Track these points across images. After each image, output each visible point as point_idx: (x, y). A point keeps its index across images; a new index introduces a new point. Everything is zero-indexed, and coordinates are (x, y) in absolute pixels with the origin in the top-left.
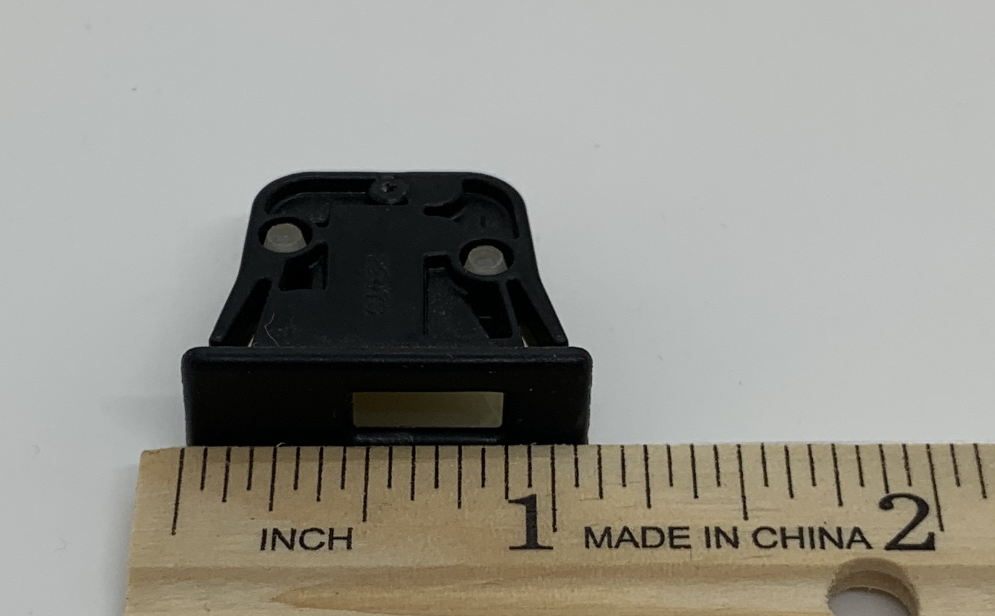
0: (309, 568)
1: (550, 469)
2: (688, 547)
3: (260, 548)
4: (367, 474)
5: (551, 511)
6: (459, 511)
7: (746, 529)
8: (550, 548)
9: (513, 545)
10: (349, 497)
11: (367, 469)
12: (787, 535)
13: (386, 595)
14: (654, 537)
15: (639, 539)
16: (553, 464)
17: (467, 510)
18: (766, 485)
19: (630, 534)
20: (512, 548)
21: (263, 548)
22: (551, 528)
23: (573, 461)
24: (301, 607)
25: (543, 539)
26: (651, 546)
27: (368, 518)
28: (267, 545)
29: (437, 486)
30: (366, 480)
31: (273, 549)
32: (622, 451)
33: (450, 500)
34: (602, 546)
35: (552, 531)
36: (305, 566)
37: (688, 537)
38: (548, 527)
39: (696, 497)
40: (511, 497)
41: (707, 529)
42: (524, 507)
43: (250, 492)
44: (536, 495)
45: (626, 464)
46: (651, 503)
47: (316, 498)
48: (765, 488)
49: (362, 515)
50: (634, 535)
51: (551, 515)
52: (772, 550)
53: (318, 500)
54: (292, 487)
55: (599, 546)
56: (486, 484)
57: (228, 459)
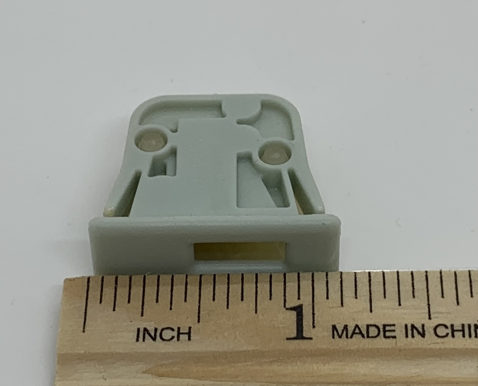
0: (165, 353)
1: (311, 288)
2: (394, 337)
3: (135, 340)
4: (200, 292)
5: (312, 315)
6: (256, 315)
7: (430, 325)
8: (311, 339)
9: (289, 337)
10: (189, 307)
11: (200, 289)
12: (455, 329)
13: (212, 369)
14: (374, 331)
15: (364, 332)
16: (313, 285)
17: (260, 315)
18: (443, 297)
19: (359, 329)
20: (288, 339)
21: (137, 340)
22: (312, 326)
23: (325, 282)
24: (161, 377)
25: (307, 333)
26: (372, 337)
27: (201, 320)
28: (139, 339)
29: (242, 300)
30: (200, 296)
31: (144, 341)
32: (355, 275)
33: (250, 309)
34: (342, 337)
35: (312, 328)
36: (163, 351)
37: (394, 331)
38: (310, 325)
39: (400, 305)
40: (287, 307)
41: (406, 326)
43: (130, 305)
44: (302, 305)
45: (357, 284)
46: (373, 309)
47: (169, 308)
48: (442, 299)
49: (197, 319)
50: (362, 329)
51: (312, 317)
52: (445, 338)
53: (171, 309)
54: (155, 301)
55: (340, 337)
56: (272, 297)
57: (116, 283)
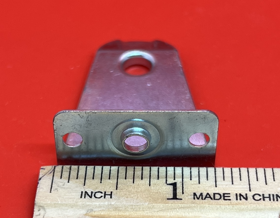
2: (230, 200)
3: (80, 197)
4: (118, 175)
5: (182, 188)
6: (150, 187)
7: (250, 195)
8: (181, 199)
10: (112, 182)
11: (118, 173)
12: (265, 196)
14: (218, 196)
15: (212, 197)
16: (182, 173)
17: (152, 187)
19: (209, 195)
20: (168, 199)
22: (182, 193)
23: (189, 172)
25: (179, 196)
26: (217, 199)
27: (118, 188)
28: (82, 196)
29: (142, 179)
30: (118, 177)
31: (85, 198)
32: (207, 169)
33: (146, 183)
34: (199, 199)
37: (229, 196)
39: (233, 184)
40: (168, 183)
41: (236, 194)
42: (172, 186)
43: (77, 180)
44: (176, 183)
45: (208, 173)
46: (217, 186)
47: (100, 182)
48: (257, 181)
49: (116, 188)
50: (211, 195)
52: (259, 201)
54: (92, 178)
56: (159, 178)
